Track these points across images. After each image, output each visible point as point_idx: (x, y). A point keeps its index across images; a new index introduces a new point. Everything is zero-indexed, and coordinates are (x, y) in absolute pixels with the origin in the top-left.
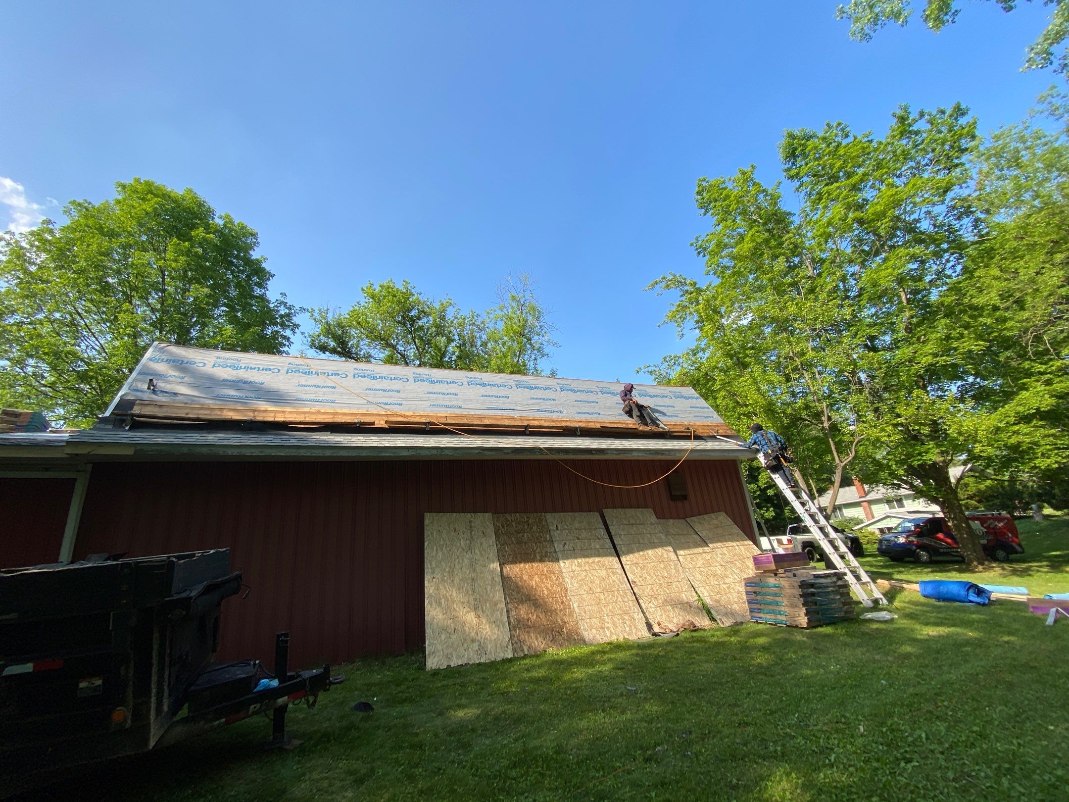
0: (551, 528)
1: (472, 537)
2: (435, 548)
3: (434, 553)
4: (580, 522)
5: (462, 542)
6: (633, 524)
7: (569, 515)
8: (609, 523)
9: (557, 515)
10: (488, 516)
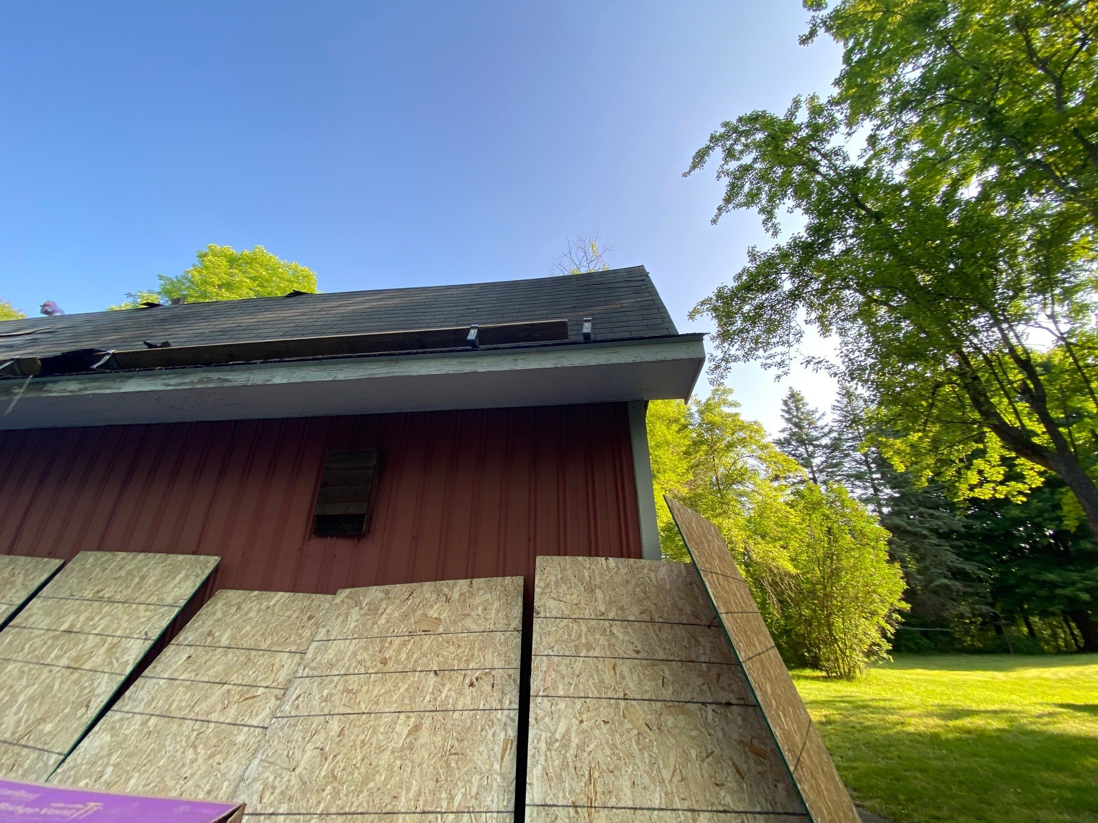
8: (46, 590)
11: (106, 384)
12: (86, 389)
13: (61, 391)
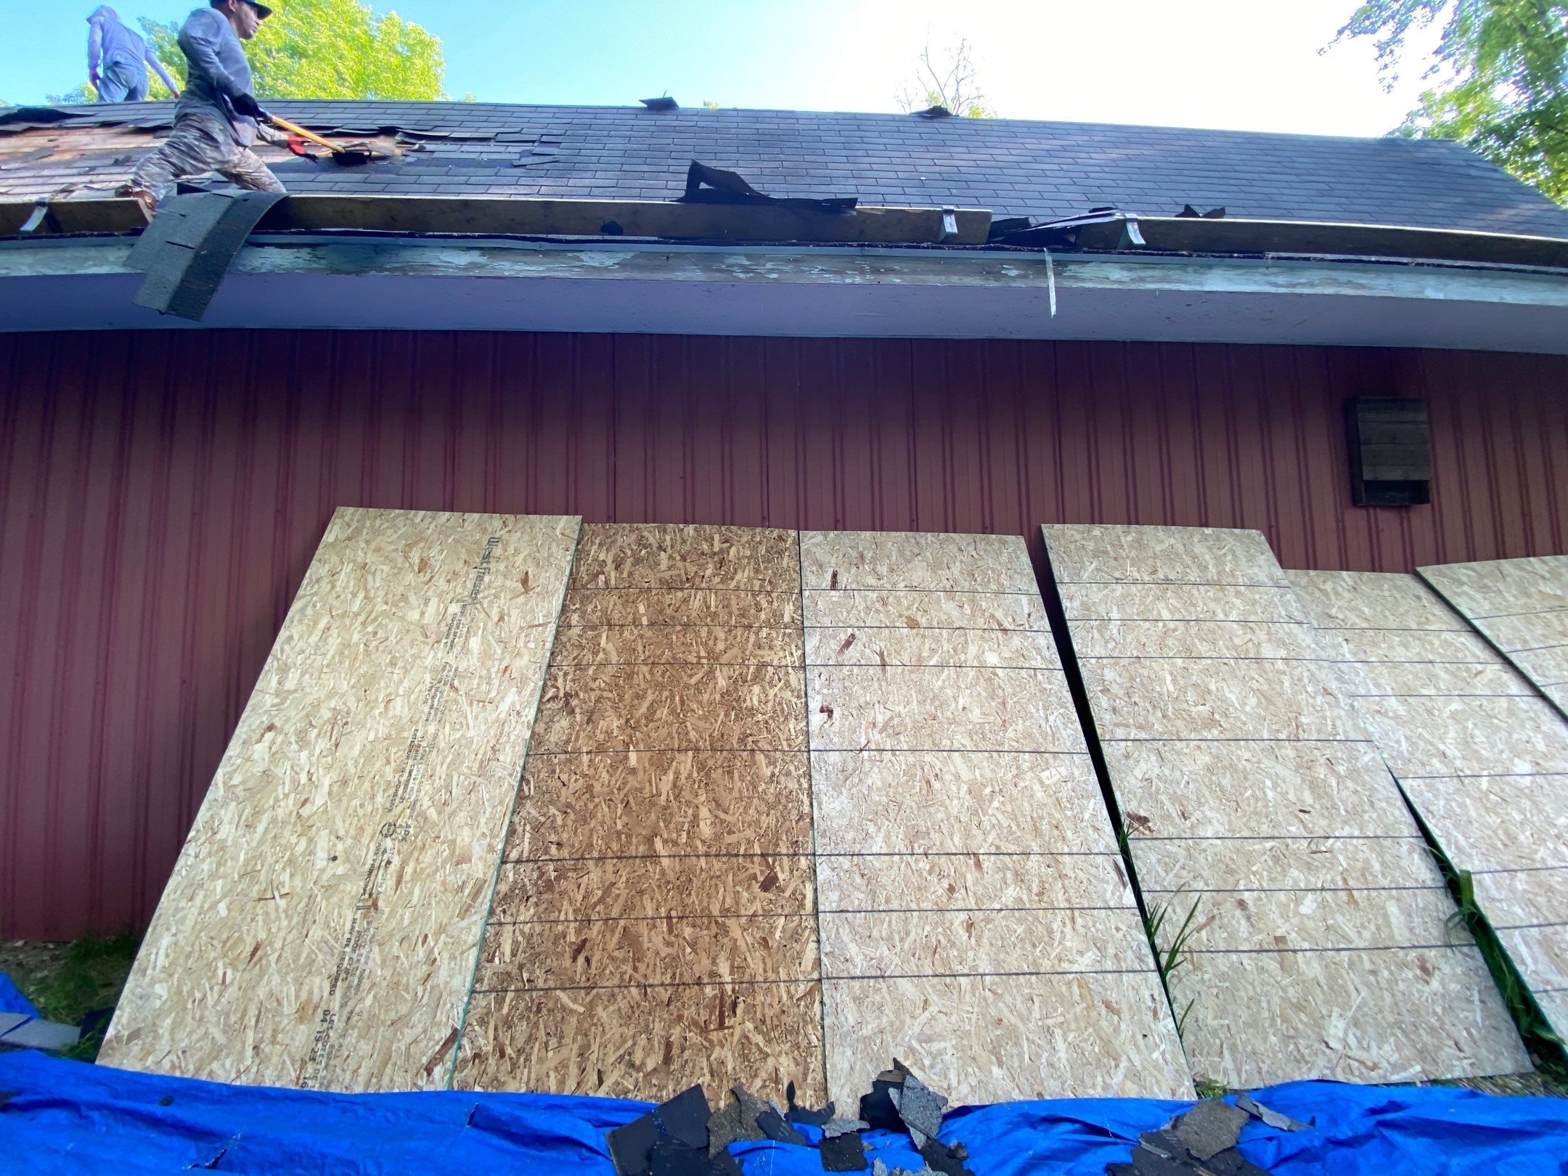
0: (810, 579)
1: (475, 592)
2: (323, 623)
3: (314, 639)
4: (935, 567)
5: (432, 609)
6: (1167, 581)
7: (893, 541)
8: (1059, 571)
9: (848, 537)
10: (567, 524)
11: (1176, 274)
12: (1143, 280)
13: (1099, 279)
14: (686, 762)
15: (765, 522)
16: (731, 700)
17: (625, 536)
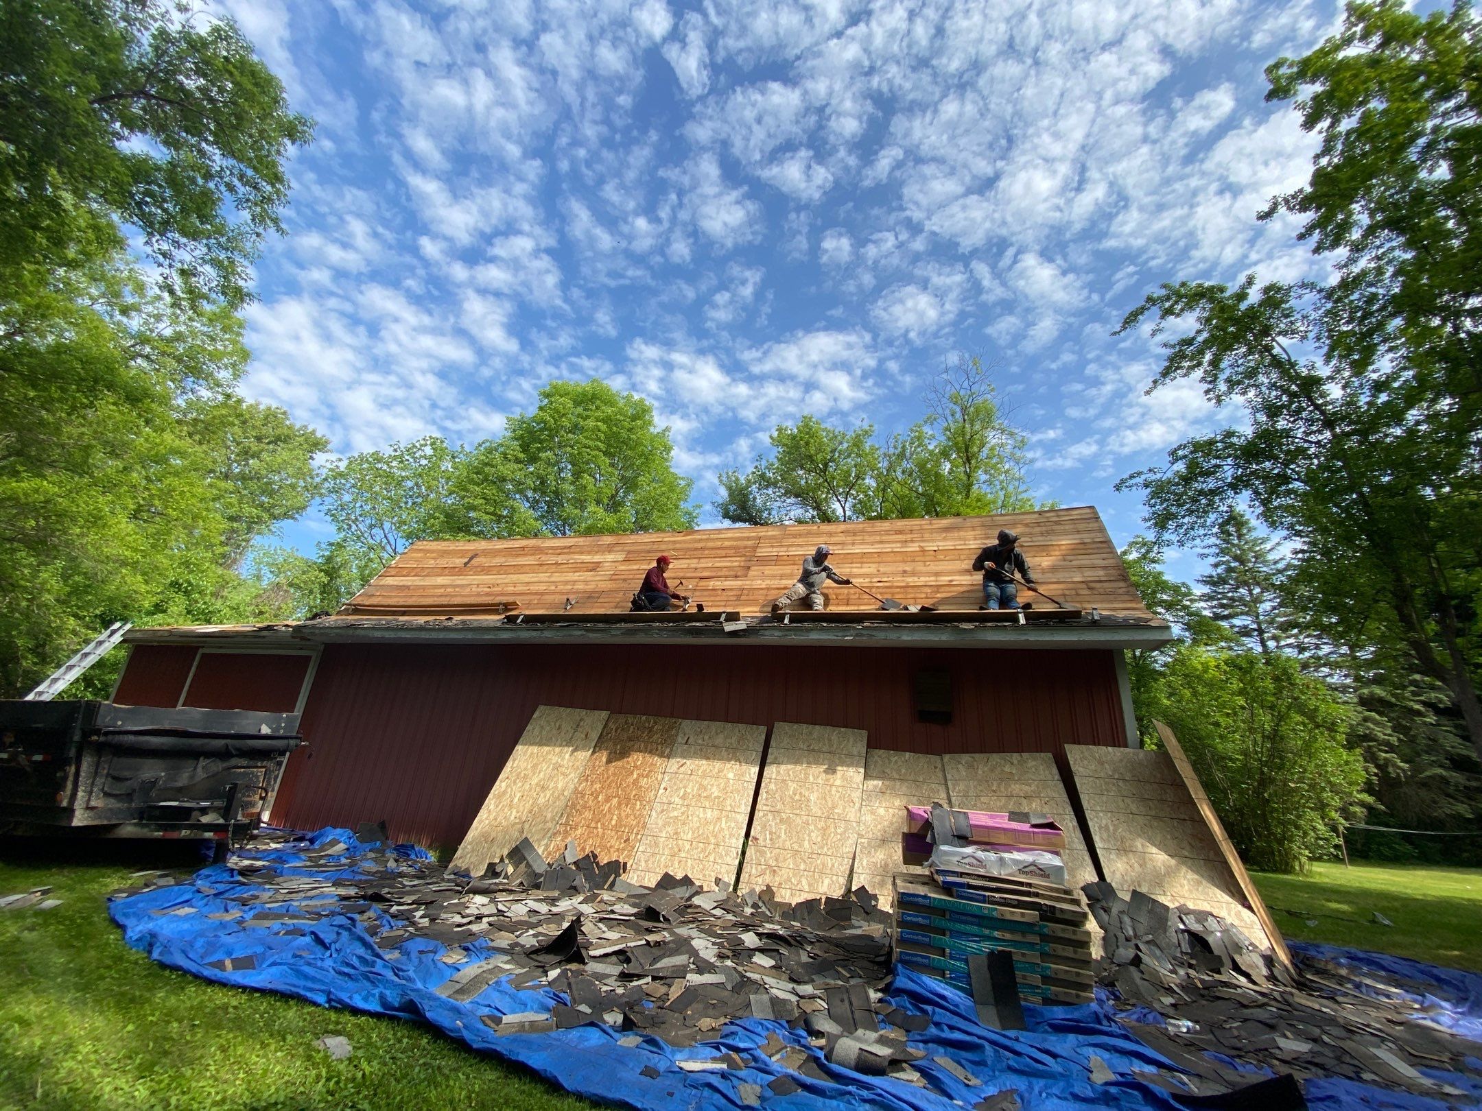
0: (679, 740)
4: (726, 737)
7: (715, 726)
8: (773, 743)
9: (699, 723)
10: (604, 714)
14: (615, 801)
15: (672, 716)
16: (636, 782)
17: (622, 719)
